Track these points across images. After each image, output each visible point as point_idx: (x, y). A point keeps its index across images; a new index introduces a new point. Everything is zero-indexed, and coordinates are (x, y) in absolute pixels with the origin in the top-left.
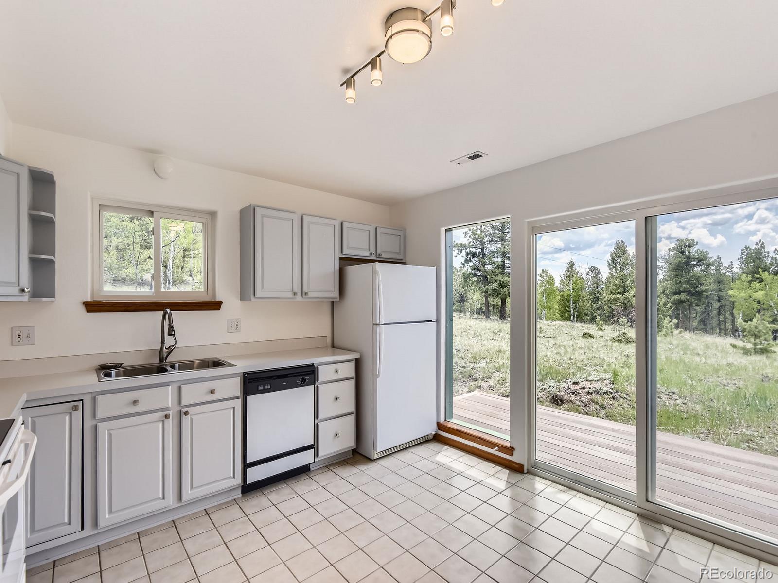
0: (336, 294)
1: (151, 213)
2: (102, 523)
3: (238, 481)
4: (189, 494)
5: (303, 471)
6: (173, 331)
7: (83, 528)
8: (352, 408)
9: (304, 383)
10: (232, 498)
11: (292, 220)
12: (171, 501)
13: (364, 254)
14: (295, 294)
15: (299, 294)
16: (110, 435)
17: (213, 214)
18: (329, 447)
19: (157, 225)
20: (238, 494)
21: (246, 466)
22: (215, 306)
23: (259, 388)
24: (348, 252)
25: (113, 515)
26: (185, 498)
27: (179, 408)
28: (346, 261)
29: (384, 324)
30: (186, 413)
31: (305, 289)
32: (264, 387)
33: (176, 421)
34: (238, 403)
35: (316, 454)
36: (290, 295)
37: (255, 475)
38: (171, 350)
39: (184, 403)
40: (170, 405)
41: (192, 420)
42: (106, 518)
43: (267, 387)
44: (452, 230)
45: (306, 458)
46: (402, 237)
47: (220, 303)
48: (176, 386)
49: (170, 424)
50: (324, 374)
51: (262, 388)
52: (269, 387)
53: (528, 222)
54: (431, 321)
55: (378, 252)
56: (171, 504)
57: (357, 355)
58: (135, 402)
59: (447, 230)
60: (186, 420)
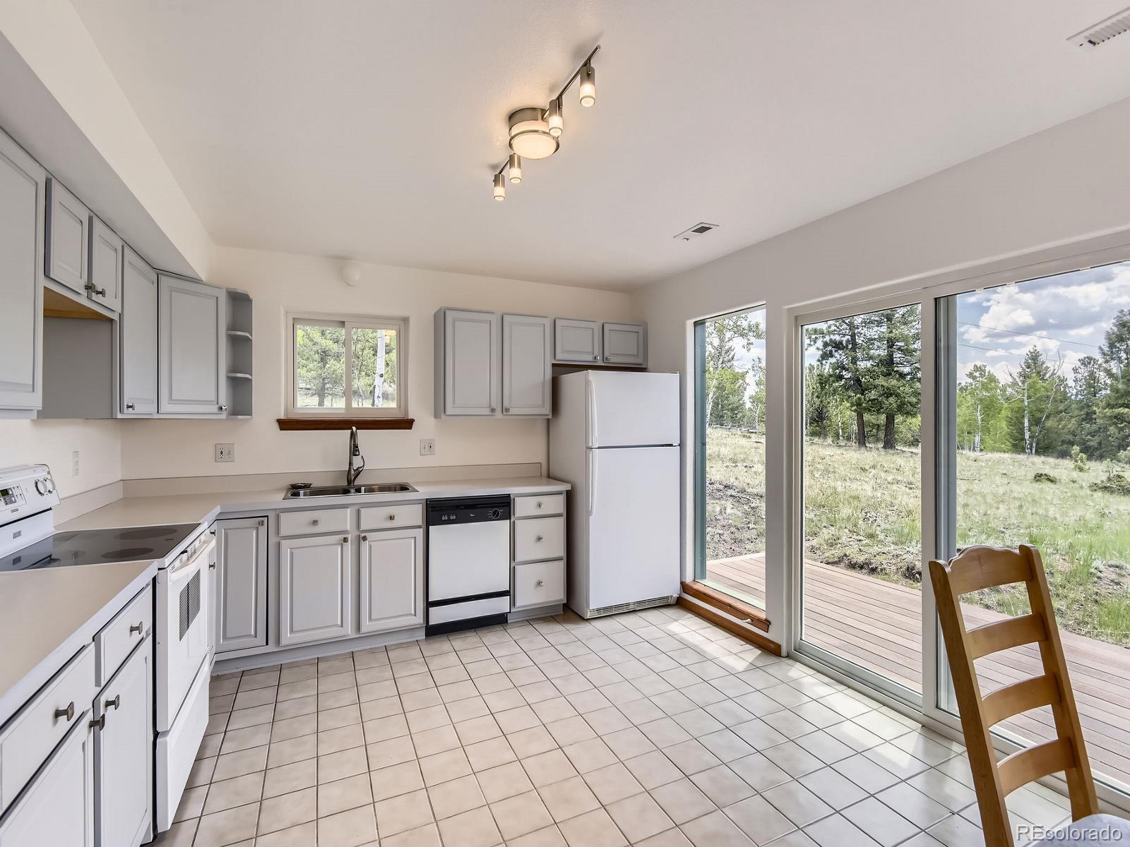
0: (547, 410)
1: (342, 324)
2: (284, 642)
3: (419, 619)
4: (367, 626)
5: (498, 621)
6: (358, 450)
7: (267, 644)
8: (561, 551)
9: (497, 517)
10: (416, 639)
11: (490, 321)
12: (349, 630)
13: (586, 358)
14: (493, 410)
15: (499, 410)
16: (292, 554)
17: (405, 320)
18: (528, 597)
19: (348, 334)
20: (421, 635)
21: (429, 604)
22: (406, 424)
23: (443, 518)
24: (562, 357)
25: (294, 635)
26: (364, 629)
27: (358, 533)
28: (561, 369)
29: (599, 448)
30: (365, 538)
31: (506, 404)
32: (449, 518)
33: (355, 547)
34: (420, 533)
35: (513, 603)
36: (487, 411)
37: (439, 616)
38: (358, 472)
39: (363, 528)
40: (349, 529)
41: (370, 546)
42: (287, 638)
43: (452, 518)
44: (705, 323)
45: (501, 606)
46: (641, 334)
47: (412, 421)
48: (356, 508)
49: (349, 547)
50: (523, 507)
51: (446, 518)
52: (455, 517)
53: (789, 309)
54: (671, 445)
55: (606, 354)
56: (350, 632)
57: (568, 487)
58: (315, 522)
59: (696, 324)
60: (365, 546)
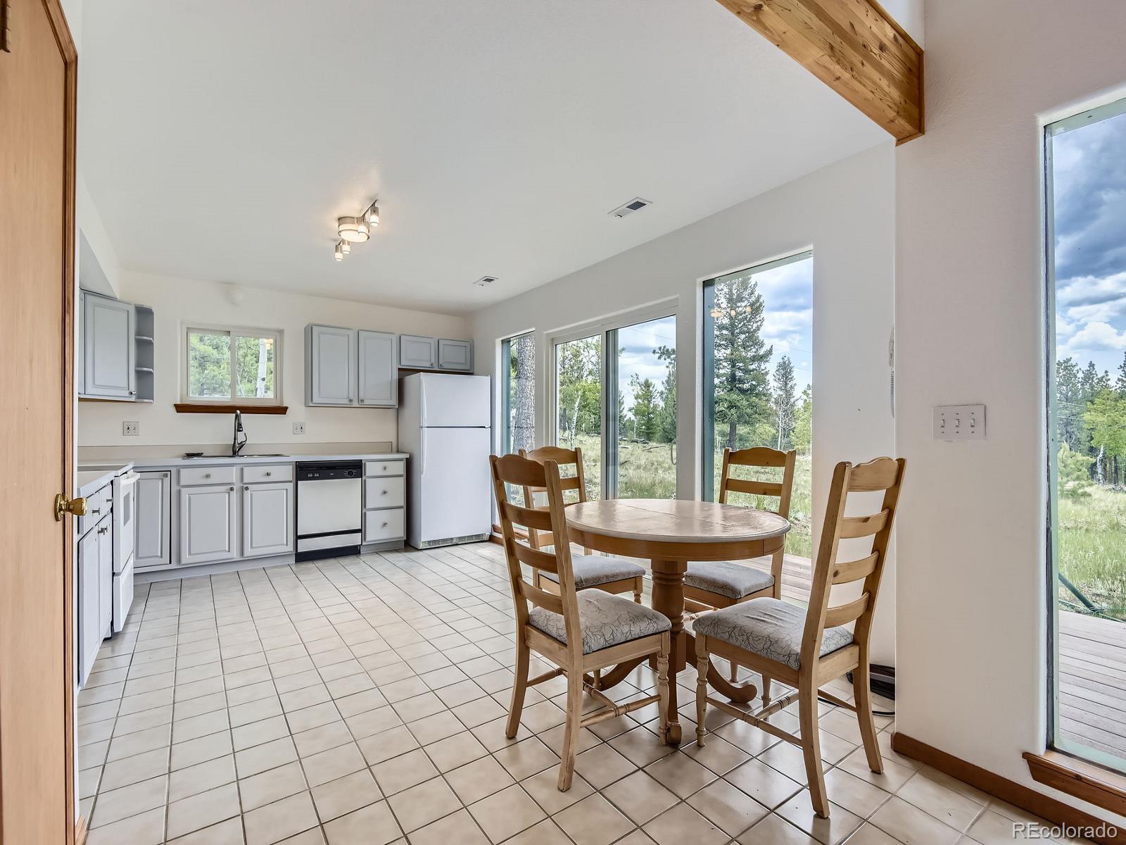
0: (394, 402)
1: (228, 333)
2: (184, 561)
3: (290, 548)
4: (249, 552)
5: (353, 551)
6: (241, 427)
7: (170, 563)
8: (401, 501)
9: (351, 475)
10: (287, 563)
11: (348, 336)
12: (235, 555)
13: (426, 365)
14: (351, 401)
15: (356, 400)
16: (190, 499)
17: (281, 332)
18: (375, 534)
19: (233, 341)
20: (293, 559)
21: (298, 538)
22: (282, 410)
23: (309, 476)
24: (406, 363)
25: (191, 557)
26: (246, 554)
27: (241, 484)
28: (404, 372)
29: (428, 427)
30: (247, 489)
31: (361, 396)
32: (314, 475)
33: (239, 494)
34: (291, 486)
35: (364, 538)
36: (346, 402)
37: (305, 546)
38: (242, 445)
39: (245, 481)
40: (234, 481)
41: (251, 495)
42: (187, 559)
44: (510, 341)
45: (355, 540)
46: (468, 348)
47: (287, 408)
48: (239, 467)
49: (234, 495)
50: (371, 469)
51: (311, 476)
52: (318, 475)
54: (484, 427)
55: (440, 363)
56: (235, 556)
57: (408, 456)
58: (208, 476)
59: (503, 341)
60: (247, 494)
